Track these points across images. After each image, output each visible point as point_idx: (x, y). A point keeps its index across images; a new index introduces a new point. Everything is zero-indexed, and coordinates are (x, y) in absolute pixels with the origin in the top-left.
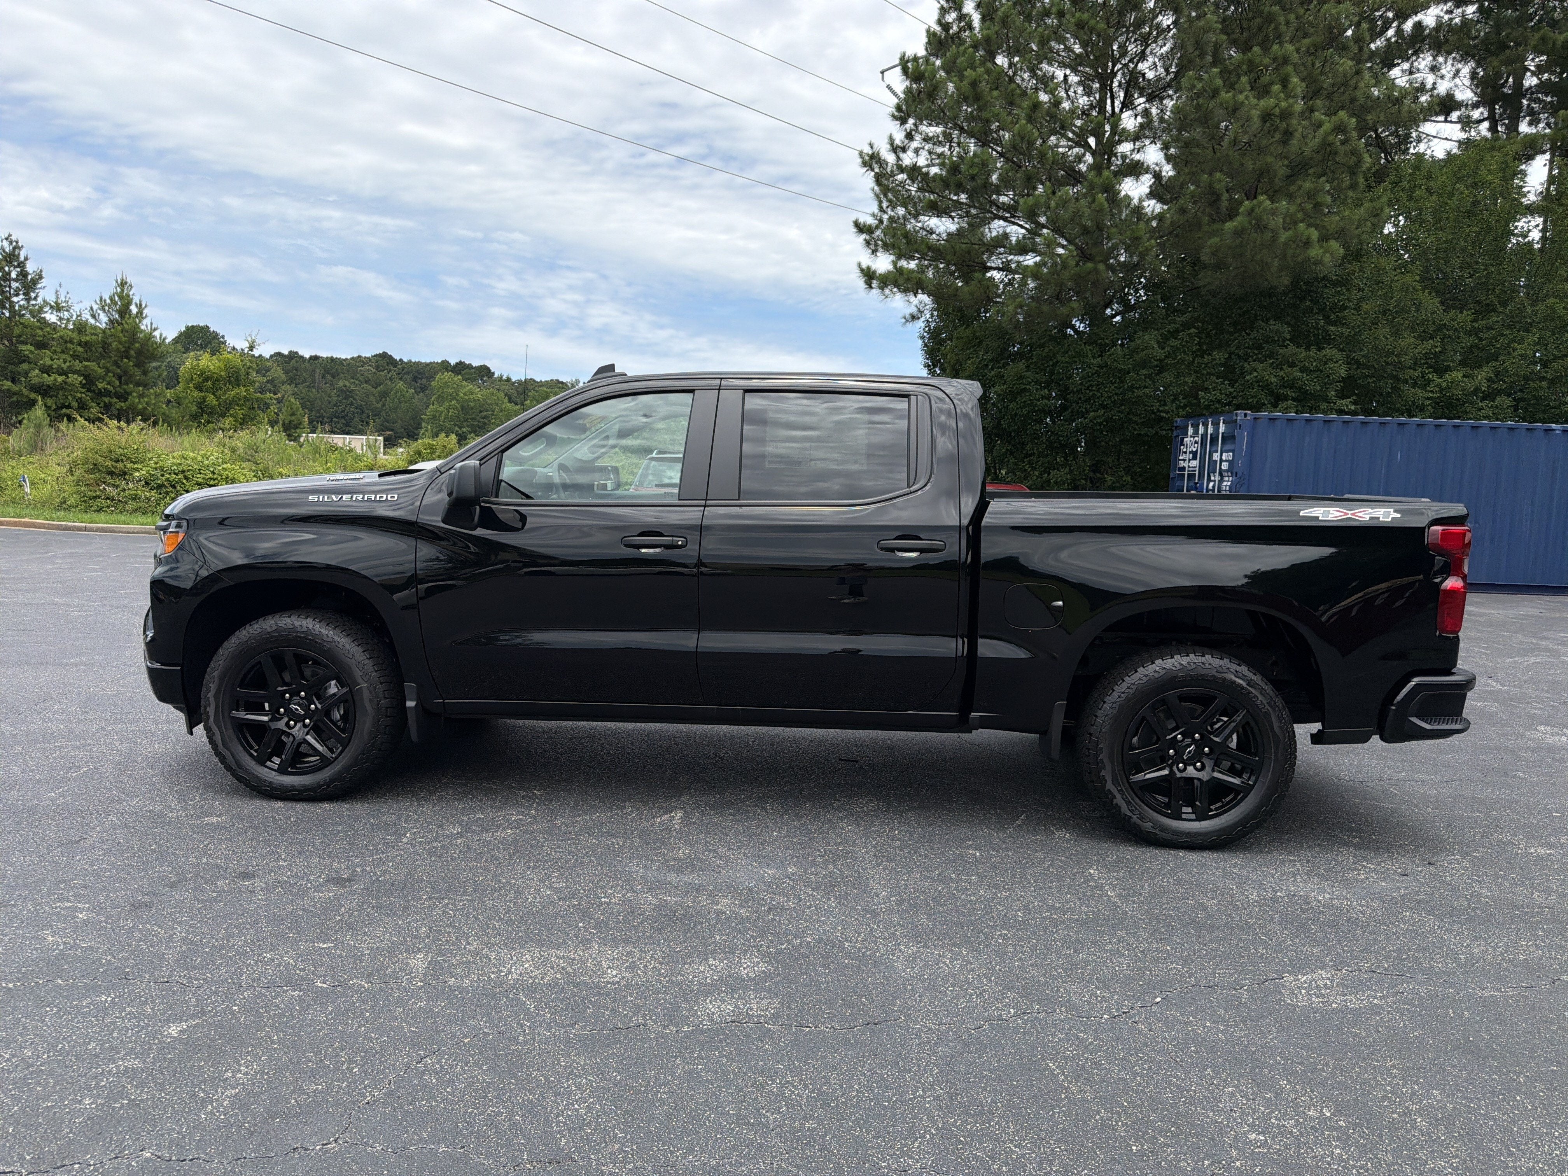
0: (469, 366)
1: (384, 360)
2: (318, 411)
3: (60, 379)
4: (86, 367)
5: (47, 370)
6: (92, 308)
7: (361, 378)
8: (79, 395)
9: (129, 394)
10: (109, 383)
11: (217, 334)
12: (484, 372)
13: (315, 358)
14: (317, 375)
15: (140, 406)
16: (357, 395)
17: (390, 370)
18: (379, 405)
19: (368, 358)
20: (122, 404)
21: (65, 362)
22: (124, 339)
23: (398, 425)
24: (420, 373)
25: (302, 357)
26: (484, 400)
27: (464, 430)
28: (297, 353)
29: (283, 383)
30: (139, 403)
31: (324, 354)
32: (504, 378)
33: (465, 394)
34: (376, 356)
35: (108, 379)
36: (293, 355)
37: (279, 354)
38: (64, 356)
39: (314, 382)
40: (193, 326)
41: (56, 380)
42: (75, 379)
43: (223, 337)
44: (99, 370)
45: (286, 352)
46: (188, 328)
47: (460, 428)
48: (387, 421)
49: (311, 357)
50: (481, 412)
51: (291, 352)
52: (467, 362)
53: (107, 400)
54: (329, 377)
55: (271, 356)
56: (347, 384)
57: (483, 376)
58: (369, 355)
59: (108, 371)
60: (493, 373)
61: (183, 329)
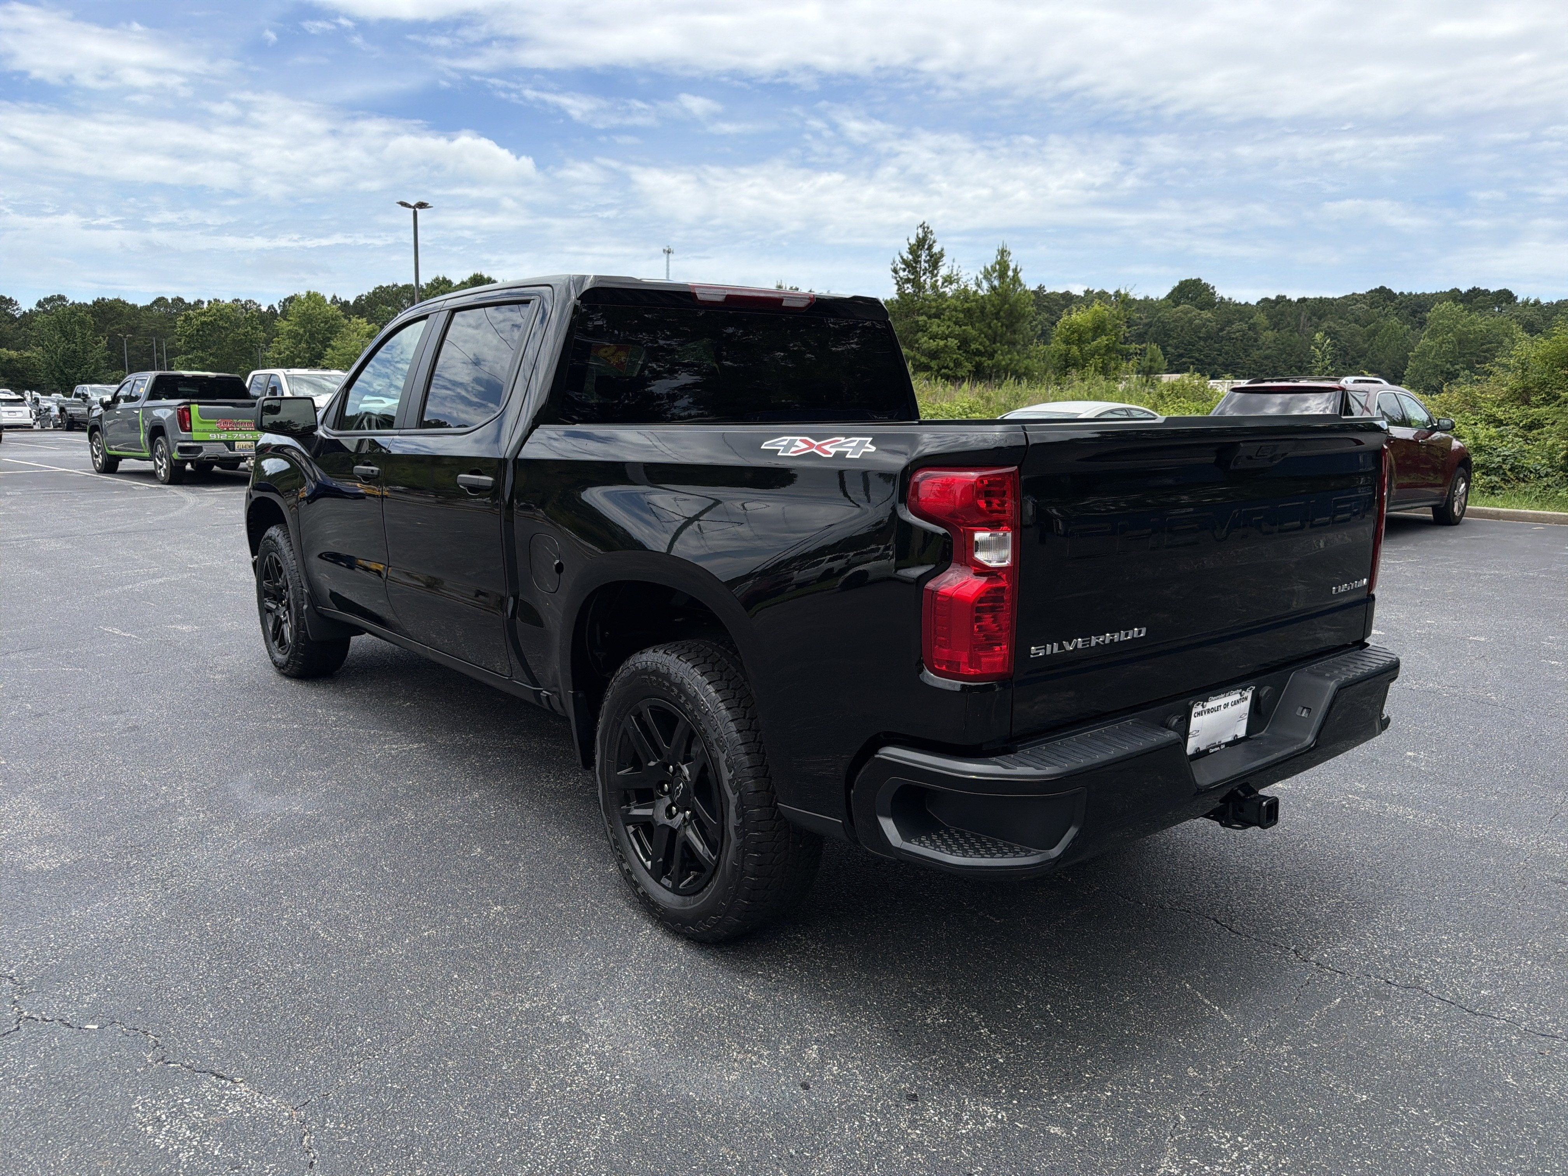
0: (1486, 293)
1: (1383, 295)
2: (1298, 356)
3: (942, 343)
4: (965, 330)
5: (933, 337)
6: (977, 278)
7: (1351, 318)
8: (955, 356)
9: (995, 352)
10: (981, 344)
11: (1208, 286)
12: (1506, 296)
13: (1303, 300)
14: (1302, 318)
15: (1004, 363)
16: (1342, 336)
17: (1387, 306)
18: (1366, 346)
19: (1363, 295)
20: (990, 362)
21: (949, 327)
22: (996, 302)
23: (1384, 366)
24: (1420, 307)
25: (1290, 300)
26: (1488, 331)
27: (1457, 367)
28: (1285, 297)
29: (1266, 329)
30: (1004, 359)
31: (1311, 295)
32: (1532, 301)
33: (1463, 326)
34: (1372, 291)
35: (980, 340)
36: (1281, 299)
37: (1266, 300)
38: (948, 323)
39: (1298, 325)
40: (1187, 281)
41: (938, 345)
42: (953, 342)
43: (1213, 288)
44: (974, 332)
45: (1273, 298)
46: (1181, 283)
47: (1453, 365)
48: (1373, 363)
49: (1299, 300)
50: (1482, 344)
51: (1278, 297)
52: (1483, 288)
53: (977, 359)
54: (1315, 319)
55: (1258, 303)
56: (1332, 324)
57: (1502, 302)
58: (1363, 292)
59: (981, 332)
60: (1516, 298)
61: (1177, 284)
